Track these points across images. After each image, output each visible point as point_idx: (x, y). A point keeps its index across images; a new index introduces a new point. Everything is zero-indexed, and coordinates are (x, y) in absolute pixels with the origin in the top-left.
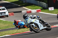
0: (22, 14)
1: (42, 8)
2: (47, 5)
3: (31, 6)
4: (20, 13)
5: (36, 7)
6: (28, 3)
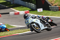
0: (9, 15)
1: (30, 9)
2: (35, 6)
3: (19, 7)
4: (8, 15)
5: (24, 8)
6: (16, 4)
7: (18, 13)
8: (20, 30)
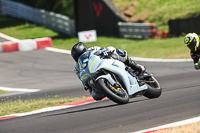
7: (15, 48)
8: (21, 104)
